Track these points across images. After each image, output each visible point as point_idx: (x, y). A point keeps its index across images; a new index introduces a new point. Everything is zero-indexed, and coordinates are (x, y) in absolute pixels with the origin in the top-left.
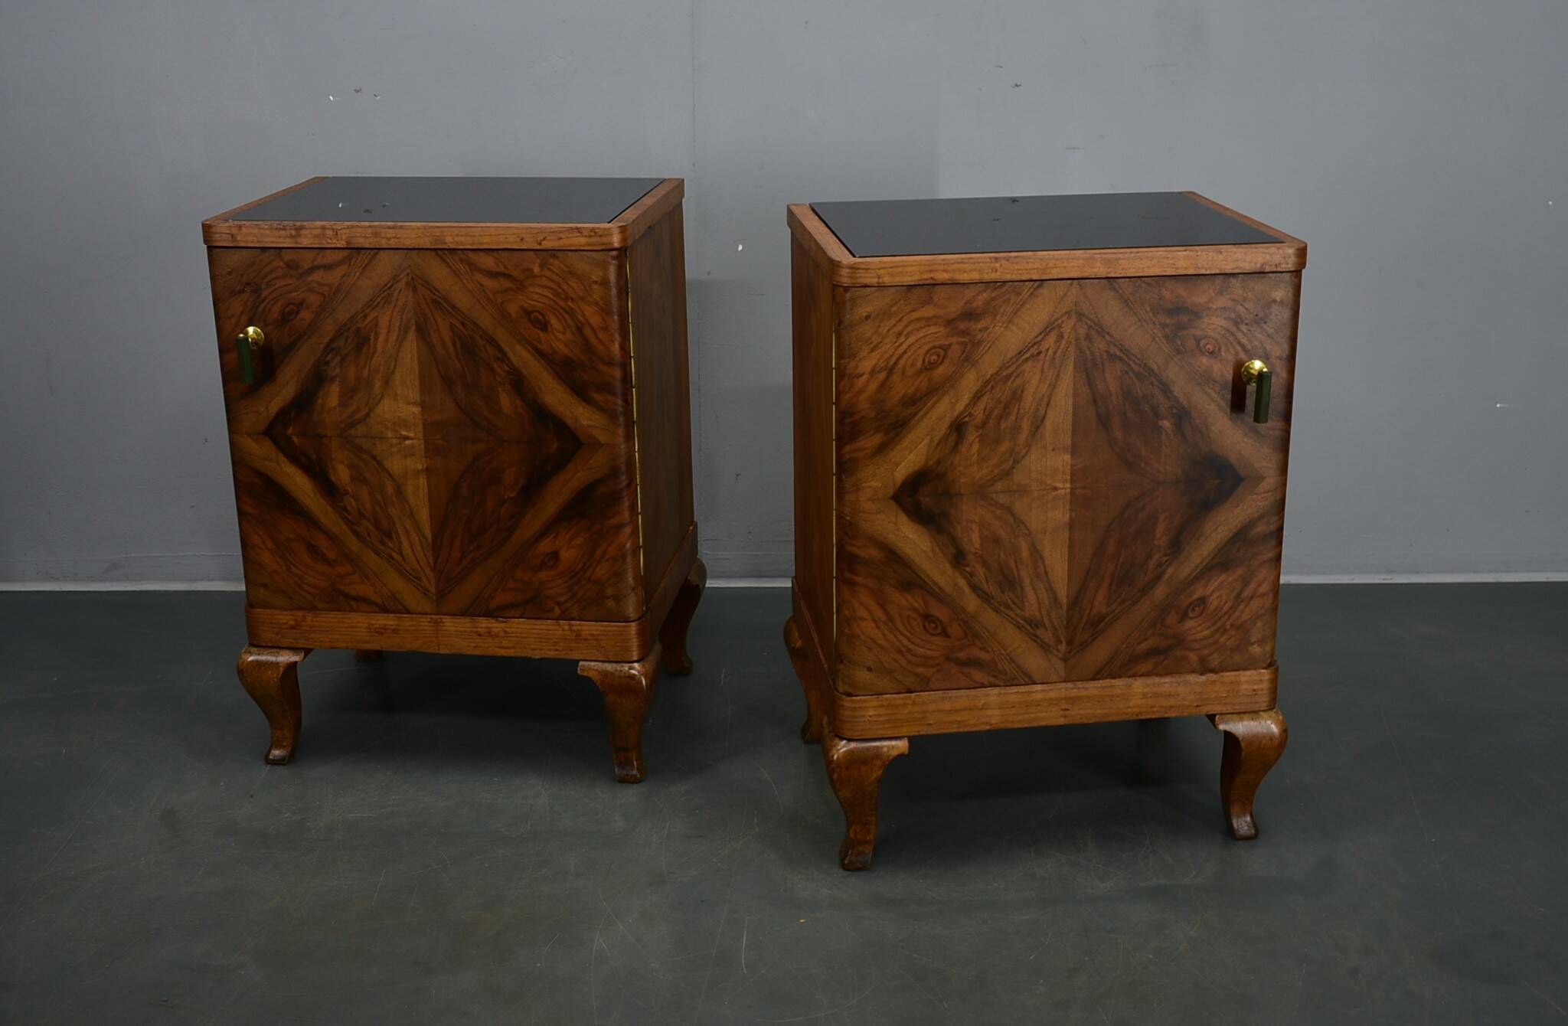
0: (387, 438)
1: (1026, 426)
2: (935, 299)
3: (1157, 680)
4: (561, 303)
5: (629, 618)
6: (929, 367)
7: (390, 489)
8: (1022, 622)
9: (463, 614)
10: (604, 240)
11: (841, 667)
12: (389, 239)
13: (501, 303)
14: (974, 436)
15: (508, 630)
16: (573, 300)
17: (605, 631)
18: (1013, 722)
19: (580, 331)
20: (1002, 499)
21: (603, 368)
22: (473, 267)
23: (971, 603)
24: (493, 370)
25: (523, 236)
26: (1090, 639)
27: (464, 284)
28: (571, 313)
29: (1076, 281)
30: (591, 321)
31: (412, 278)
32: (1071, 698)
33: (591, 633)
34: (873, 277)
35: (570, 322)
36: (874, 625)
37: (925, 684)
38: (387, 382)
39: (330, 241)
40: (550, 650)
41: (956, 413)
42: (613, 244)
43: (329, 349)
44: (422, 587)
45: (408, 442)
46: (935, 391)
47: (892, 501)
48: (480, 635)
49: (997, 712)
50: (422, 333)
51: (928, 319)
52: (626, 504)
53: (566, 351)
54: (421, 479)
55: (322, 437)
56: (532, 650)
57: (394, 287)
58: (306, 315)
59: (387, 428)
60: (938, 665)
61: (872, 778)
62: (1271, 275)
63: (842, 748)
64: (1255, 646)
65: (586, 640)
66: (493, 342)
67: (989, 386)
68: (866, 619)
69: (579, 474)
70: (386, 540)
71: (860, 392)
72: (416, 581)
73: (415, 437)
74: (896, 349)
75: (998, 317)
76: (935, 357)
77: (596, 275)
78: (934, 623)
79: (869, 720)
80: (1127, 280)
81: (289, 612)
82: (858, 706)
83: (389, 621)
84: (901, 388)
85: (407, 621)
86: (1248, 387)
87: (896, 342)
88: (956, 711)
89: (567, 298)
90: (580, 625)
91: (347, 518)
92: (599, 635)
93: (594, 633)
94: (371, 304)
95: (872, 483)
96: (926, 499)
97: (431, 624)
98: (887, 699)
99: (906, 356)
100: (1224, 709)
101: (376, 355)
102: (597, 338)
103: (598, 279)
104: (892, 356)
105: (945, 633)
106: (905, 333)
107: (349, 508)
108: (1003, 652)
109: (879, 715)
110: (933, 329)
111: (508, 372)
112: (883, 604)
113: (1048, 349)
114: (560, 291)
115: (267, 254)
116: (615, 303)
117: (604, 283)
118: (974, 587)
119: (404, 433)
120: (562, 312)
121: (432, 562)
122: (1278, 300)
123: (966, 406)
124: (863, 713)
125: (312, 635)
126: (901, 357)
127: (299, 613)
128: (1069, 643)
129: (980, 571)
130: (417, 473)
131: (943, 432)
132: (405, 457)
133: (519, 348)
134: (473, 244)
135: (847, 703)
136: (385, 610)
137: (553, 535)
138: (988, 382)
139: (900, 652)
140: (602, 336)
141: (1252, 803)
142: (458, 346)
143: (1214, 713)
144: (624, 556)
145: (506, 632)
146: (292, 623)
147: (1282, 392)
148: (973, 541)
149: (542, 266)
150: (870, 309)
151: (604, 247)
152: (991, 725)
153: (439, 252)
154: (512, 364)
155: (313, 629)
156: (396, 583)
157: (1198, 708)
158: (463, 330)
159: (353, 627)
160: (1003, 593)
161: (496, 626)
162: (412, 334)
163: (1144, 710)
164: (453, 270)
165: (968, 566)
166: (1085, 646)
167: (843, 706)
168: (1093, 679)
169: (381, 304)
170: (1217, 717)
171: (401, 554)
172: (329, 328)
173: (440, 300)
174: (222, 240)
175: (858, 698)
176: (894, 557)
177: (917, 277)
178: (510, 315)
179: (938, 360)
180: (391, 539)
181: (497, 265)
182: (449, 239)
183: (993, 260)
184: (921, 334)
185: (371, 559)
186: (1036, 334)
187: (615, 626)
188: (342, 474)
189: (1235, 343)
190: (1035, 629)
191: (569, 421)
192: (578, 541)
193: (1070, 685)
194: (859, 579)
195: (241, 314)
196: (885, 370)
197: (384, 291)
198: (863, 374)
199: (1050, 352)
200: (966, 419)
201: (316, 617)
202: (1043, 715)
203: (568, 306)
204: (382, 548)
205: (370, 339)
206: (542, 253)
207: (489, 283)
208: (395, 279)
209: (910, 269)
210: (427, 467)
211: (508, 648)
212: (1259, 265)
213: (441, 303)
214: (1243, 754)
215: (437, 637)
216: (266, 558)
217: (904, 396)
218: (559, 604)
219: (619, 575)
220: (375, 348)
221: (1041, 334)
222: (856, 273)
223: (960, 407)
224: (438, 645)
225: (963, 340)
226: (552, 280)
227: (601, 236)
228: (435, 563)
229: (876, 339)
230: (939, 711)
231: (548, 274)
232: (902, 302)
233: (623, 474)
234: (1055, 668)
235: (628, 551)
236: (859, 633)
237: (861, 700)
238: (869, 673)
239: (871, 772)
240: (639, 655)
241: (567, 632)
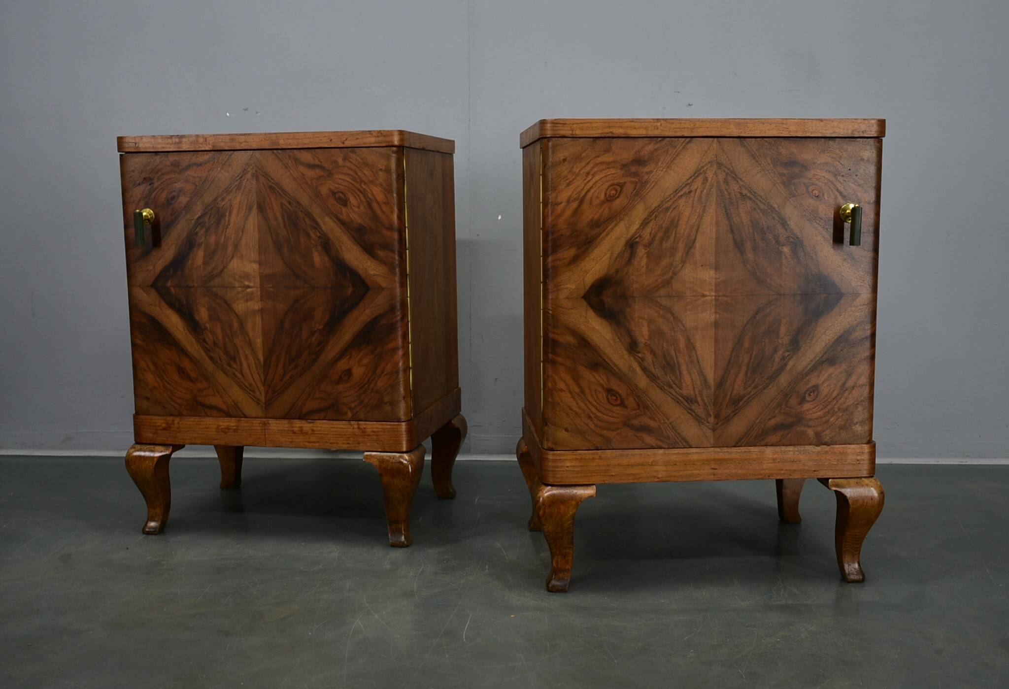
0: (235, 287)
1: (681, 245)
2: (614, 149)
3: (783, 448)
4: (358, 186)
5: (400, 419)
6: (610, 199)
7: (236, 325)
8: (680, 398)
9: (284, 418)
10: (388, 139)
11: (546, 428)
12: (241, 143)
13: (316, 187)
14: (643, 253)
15: (315, 429)
16: (365, 183)
17: (383, 428)
18: (674, 476)
19: (370, 205)
20: (664, 302)
21: (385, 232)
22: (297, 160)
23: (642, 381)
24: (309, 236)
25: (332, 137)
26: (732, 414)
27: (291, 173)
28: (364, 193)
29: (716, 139)
30: (377, 198)
31: (256, 171)
32: (718, 460)
33: (374, 430)
34: (568, 130)
35: (363, 199)
36: (570, 396)
37: (607, 444)
38: (236, 247)
39: (201, 146)
40: (343, 444)
41: (630, 235)
42: (392, 142)
43: (199, 222)
44: (255, 397)
45: (249, 290)
46: (614, 217)
47: (583, 300)
48: (295, 433)
49: (663, 468)
50: (261, 209)
51: (609, 163)
52: (400, 333)
53: (360, 221)
54: (257, 318)
55: (191, 287)
56: (331, 443)
57: (243, 177)
58: (183, 200)
59: (235, 280)
60: (618, 429)
61: (569, 515)
62: (859, 139)
63: (547, 492)
64: (857, 426)
65: (369, 435)
66: (309, 215)
67: (654, 215)
68: (564, 391)
69: (367, 311)
70: (232, 363)
71: (560, 215)
72: (251, 393)
73: (254, 286)
74: (586, 185)
75: (660, 164)
76: (613, 192)
77: (382, 164)
78: (615, 396)
79: (566, 470)
80: (754, 139)
81: (162, 418)
82: (558, 458)
83: (232, 423)
84: (589, 214)
85: (244, 423)
86: (845, 223)
87: (585, 180)
88: (632, 466)
89: (361, 182)
90: (365, 424)
91: (206, 347)
92: (378, 432)
93: (375, 430)
94: (227, 191)
95: (568, 286)
96: (608, 301)
97: (261, 425)
98: (580, 454)
99: (592, 191)
100: (836, 475)
101: (229, 227)
102: (382, 210)
103: (383, 168)
104: (582, 190)
105: (623, 404)
106: (591, 173)
107: (207, 340)
108: (667, 421)
109: (575, 467)
110: (612, 171)
111: (319, 237)
112: (577, 379)
113: (696, 190)
114: (356, 176)
115: (158, 157)
116: (395, 184)
117: (388, 170)
118: (644, 369)
119: (247, 283)
120: (358, 192)
121: (263, 379)
122: (866, 159)
123: (638, 229)
124: (560, 464)
125: (178, 434)
126: (589, 191)
127: (170, 418)
128: (717, 417)
129: (649, 358)
130: (254, 312)
131: (620, 249)
132: (247, 301)
133: (327, 219)
134: (298, 144)
135: (551, 456)
136: (229, 415)
137: (347, 357)
138: (653, 212)
139: (590, 417)
140: (385, 208)
141: (859, 553)
142: (286, 219)
143: (829, 477)
144: (397, 372)
145: (313, 430)
146: (164, 425)
147: (871, 229)
148: (643, 333)
149: (344, 159)
150: (566, 154)
151: (387, 144)
152: (658, 478)
153: (275, 151)
154: (323, 231)
155: (179, 430)
156: (237, 393)
157: (816, 472)
158: (289, 206)
159: (207, 428)
160: (666, 375)
161: (306, 426)
162: (254, 211)
163: (774, 472)
164: (284, 164)
165: (639, 352)
166: (728, 419)
167: (547, 458)
168: (735, 446)
169: (234, 190)
170: (830, 480)
171: (242, 374)
172: (198, 210)
173: (276, 187)
174: (129, 146)
175: (559, 452)
176: (584, 343)
177: (599, 131)
178: (321, 195)
179: (616, 194)
180: (235, 361)
181: (314, 160)
182: (281, 142)
183: (655, 121)
184: (603, 174)
185: (221, 377)
186: (688, 178)
187: (390, 425)
188: (203, 315)
189: (834, 190)
190: (691, 404)
191: (361, 272)
192: (365, 361)
193: (718, 449)
194: (559, 359)
195: (139, 201)
196: (578, 200)
197: (237, 180)
198: (561, 203)
199: (698, 191)
200: (637, 240)
201: (181, 421)
202: (698, 472)
203: (362, 187)
204: (229, 368)
205: (226, 215)
206: (345, 149)
207: (309, 173)
208: (245, 172)
209: (595, 125)
210: (261, 308)
211: (314, 442)
212: (850, 131)
213: (275, 188)
214: (851, 510)
215: (265, 435)
216: (150, 378)
217: (592, 220)
218: (351, 409)
219: (394, 387)
220: (229, 221)
221: (691, 178)
222: (556, 127)
223: (633, 230)
224: (266, 441)
225: (634, 180)
226: (351, 169)
227: (385, 136)
228: (265, 379)
229: (571, 177)
230: (619, 465)
231: (349, 164)
232: (589, 150)
233: (398, 311)
234: (706, 436)
235: (401, 369)
236: (560, 402)
237: (560, 455)
238: (567, 433)
239: (568, 510)
240: (407, 448)
241: (356, 430)
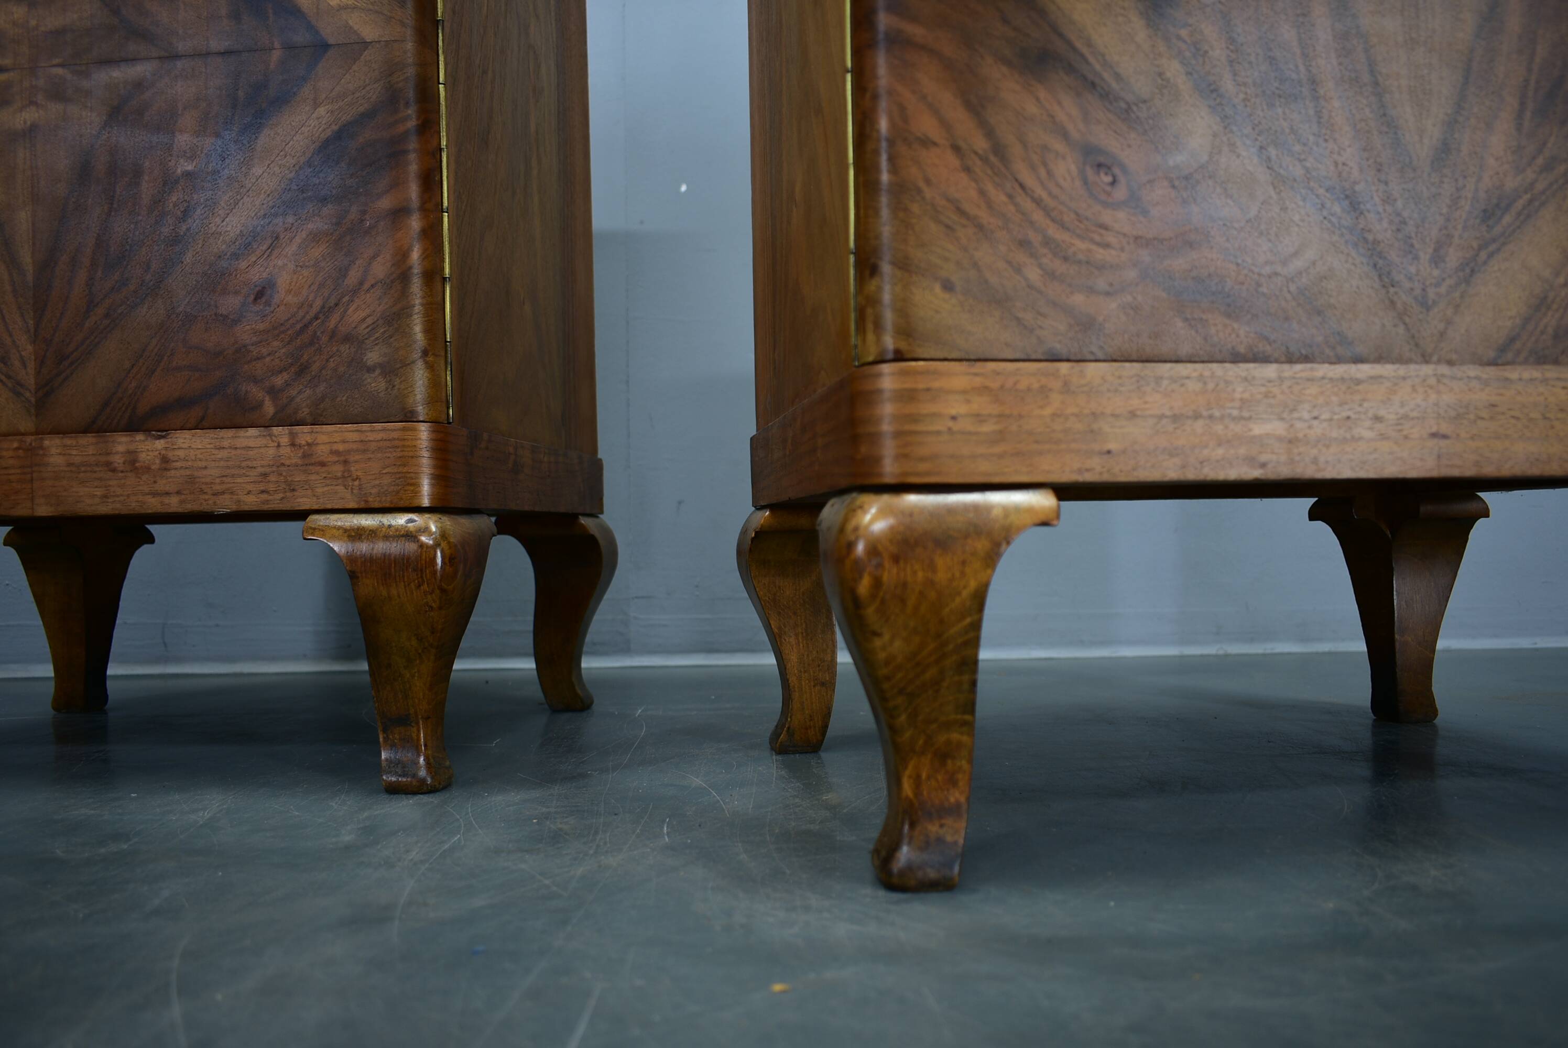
5: (414, 412)
9: (85, 431)
11: (875, 282)
15: (171, 454)
17: (362, 442)
26: (1482, 254)
33: (335, 447)
36: (956, 162)
40: (250, 493)
44: (11, 377)
48: (115, 471)
52: (415, 173)
56: (216, 495)
60: (1123, 289)
61: (965, 593)
63: (881, 513)
65: (323, 464)
68: (935, 144)
69: (320, 111)
78: (1110, 169)
79: (950, 429)
82: (917, 390)
88: (1175, 419)
90: (312, 433)
92: (349, 452)
93: (341, 447)
97: (21, 452)
98: (995, 375)
105: (1138, 202)
109: (979, 418)
112: (979, 105)
118: (1201, 85)
121: (31, 323)
124: (928, 409)
129: (1216, 46)
135: (889, 378)
139: (1026, 245)
144: (404, 277)
145: (165, 460)
161: (147, 447)
166: (1470, 271)
167: (877, 392)
168: (1495, 362)
175: (921, 363)
187: (384, 430)
190: (1354, 214)
194: (916, 33)
211: (169, 495)
215: (32, 481)
218: (273, 392)
219: (394, 320)
224: (32, 499)
228: (37, 322)
233: (407, 104)
234: (1405, 324)
235: (416, 271)
236: (922, 184)
237: (926, 372)
238: (947, 296)
239: (963, 574)
240: (433, 497)
241: (286, 451)
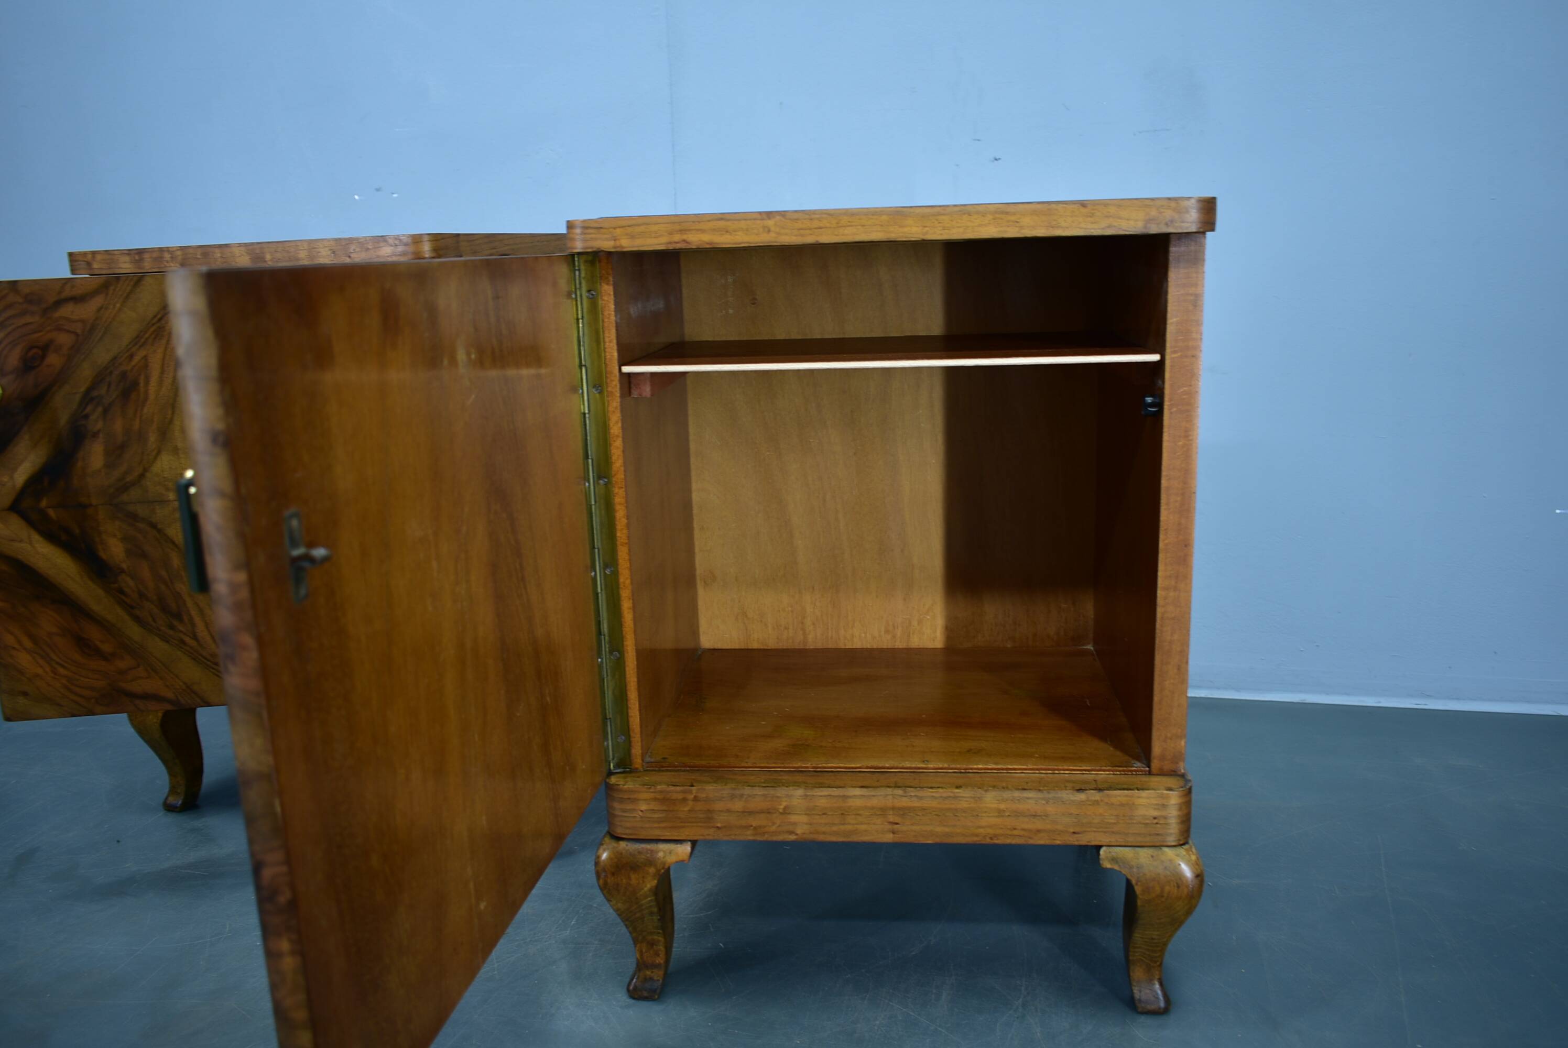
3: (1015, 794)
18: (824, 833)
25: (333, 248)
32: (900, 809)
34: (607, 239)
49: (804, 819)
61: (646, 889)
79: (641, 815)
82: (626, 797)
88: (751, 813)
98: (661, 790)
100: (1112, 839)
109: (654, 810)
124: (630, 807)
135: (615, 792)
141: (1161, 968)
143: (1100, 844)
152: (797, 835)
157: (1076, 836)
163: (1001, 832)
167: (612, 795)
170: (1101, 849)
177: (664, 240)
183: (765, 216)
193: (899, 791)
202: (863, 827)
209: (654, 228)
214: (1140, 902)
222: (589, 233)
230: (728, 811)
237: (628, 791)
239: (643, 882)
